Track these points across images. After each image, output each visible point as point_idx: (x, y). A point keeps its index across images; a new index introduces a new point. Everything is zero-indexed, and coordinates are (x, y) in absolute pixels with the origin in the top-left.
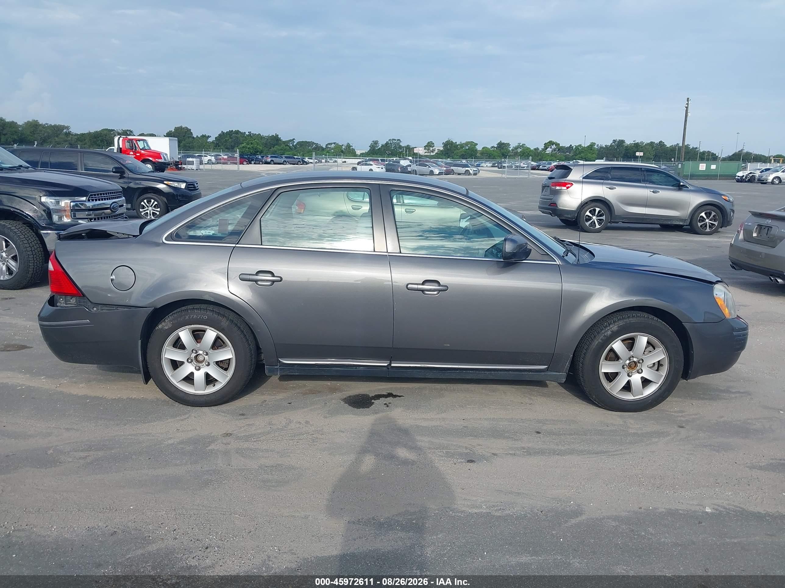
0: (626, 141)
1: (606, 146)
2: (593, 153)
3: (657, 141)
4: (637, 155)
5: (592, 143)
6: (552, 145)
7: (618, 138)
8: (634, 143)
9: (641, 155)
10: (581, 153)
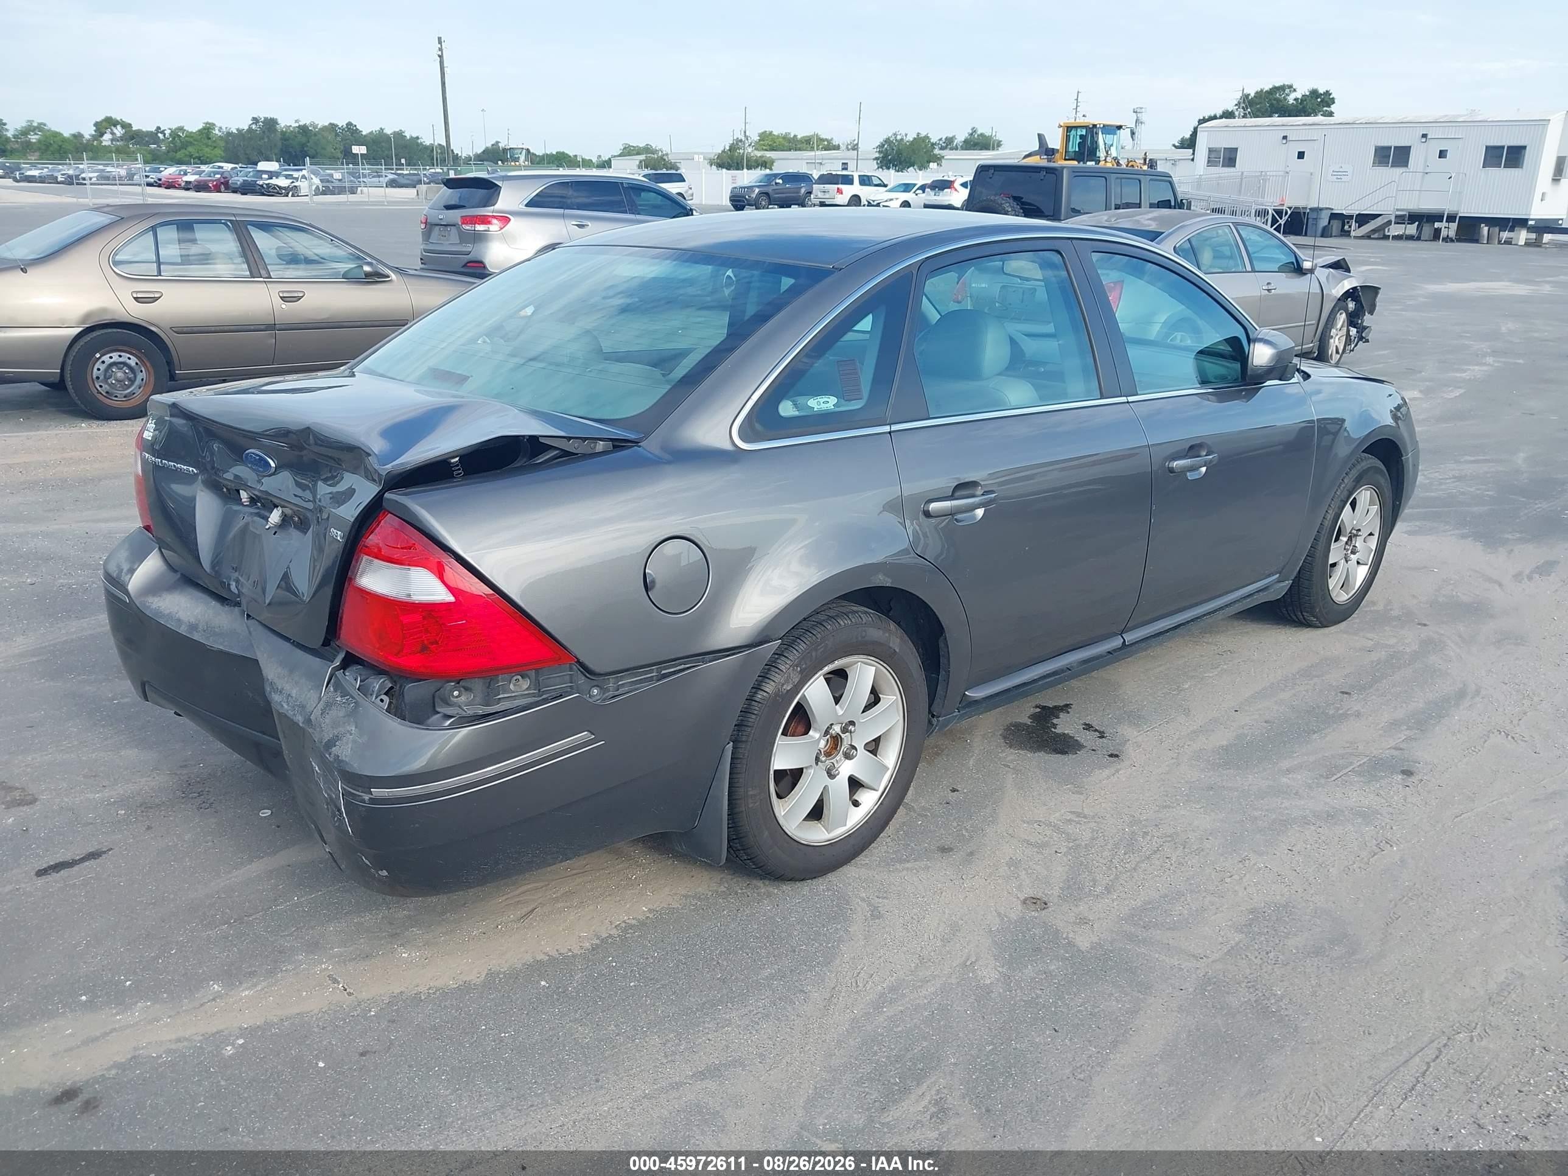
0: (279, 121)
1: (238, 130)
2: (215, 147)
3: (342, 123)
4: (354, 151)
5: (207, 123)
6: (113, 128)
7: (262, 115)
8: (297, 125)
9: (362, 152)
10: (187, 146)
